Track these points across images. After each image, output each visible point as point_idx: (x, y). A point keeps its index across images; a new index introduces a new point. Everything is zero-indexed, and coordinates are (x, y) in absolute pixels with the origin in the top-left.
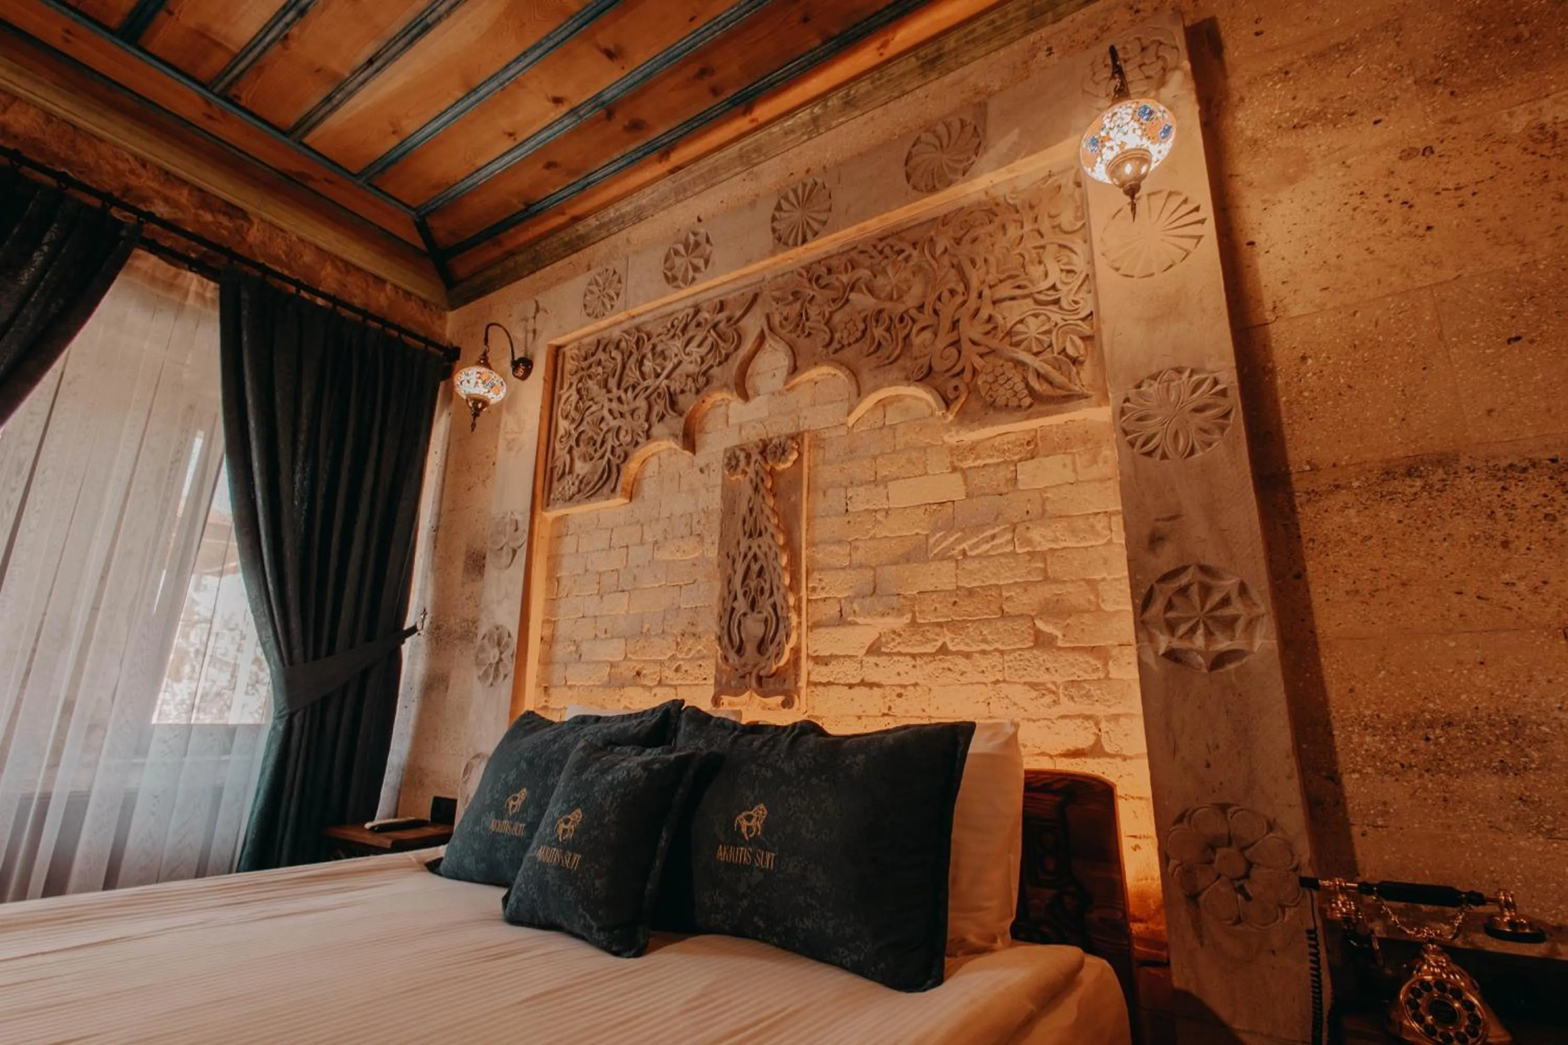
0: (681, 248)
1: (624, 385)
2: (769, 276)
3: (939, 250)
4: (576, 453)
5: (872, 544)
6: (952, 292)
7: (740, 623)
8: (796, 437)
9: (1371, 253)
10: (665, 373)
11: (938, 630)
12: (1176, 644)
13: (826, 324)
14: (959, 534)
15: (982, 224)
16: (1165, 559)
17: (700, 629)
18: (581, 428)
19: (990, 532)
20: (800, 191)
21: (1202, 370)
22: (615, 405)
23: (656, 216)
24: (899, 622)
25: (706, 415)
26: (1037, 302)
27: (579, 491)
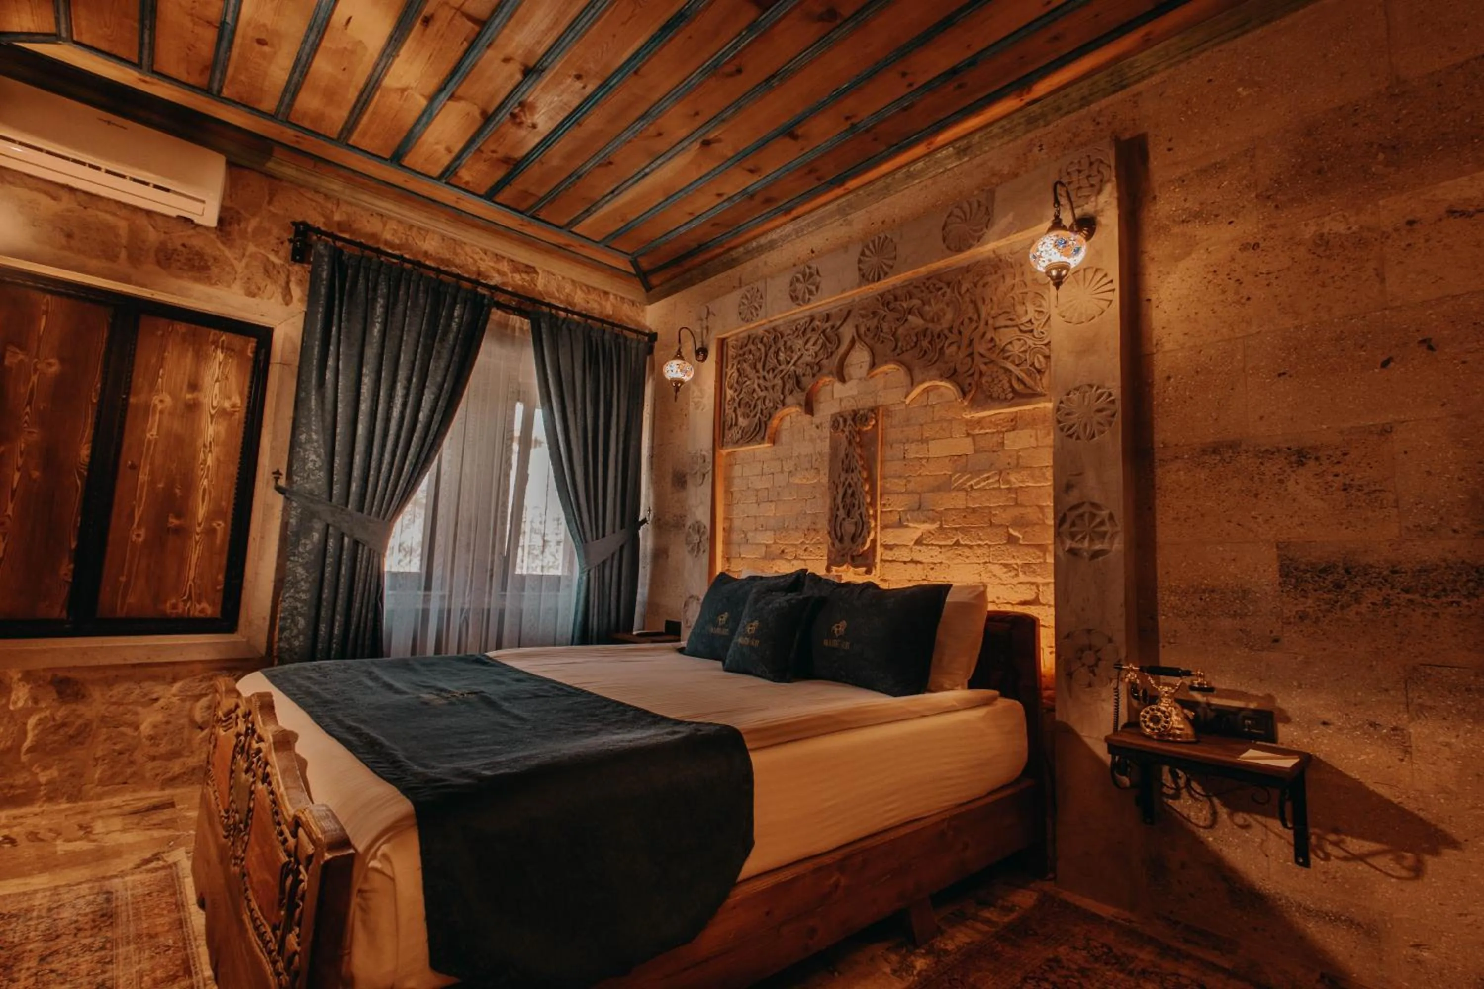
0: (800, 276)
1: (767, 368)
2: (857, 299)
3: (963, 290)
4: (739, 412)
5: (919, 479)
6: (970, 320)
7: (841, 524)
8: (874, 410)
9: (1214, 312)
10: (793, 362)
11: (954, 532)
12: (1075, 545)
13: (893, 336)
14: (969, 476)
15: (991, 274)
16: (1073, 498)
17: (819, 526)
18: (741, 396)
19: (986, 475)
20: (876, 242)
21: (1104, 387)
22: (761, 381)
23: (784, 247)
24: (934, 527)
25: (818, 391)
26: (1021, 331)
27: (742, 437)
